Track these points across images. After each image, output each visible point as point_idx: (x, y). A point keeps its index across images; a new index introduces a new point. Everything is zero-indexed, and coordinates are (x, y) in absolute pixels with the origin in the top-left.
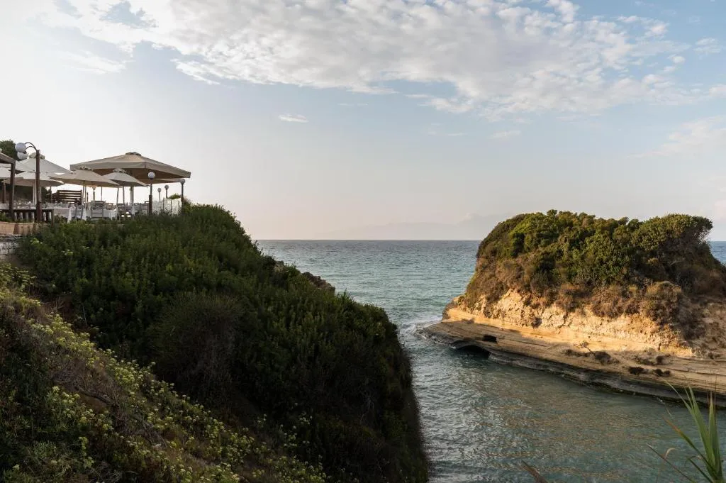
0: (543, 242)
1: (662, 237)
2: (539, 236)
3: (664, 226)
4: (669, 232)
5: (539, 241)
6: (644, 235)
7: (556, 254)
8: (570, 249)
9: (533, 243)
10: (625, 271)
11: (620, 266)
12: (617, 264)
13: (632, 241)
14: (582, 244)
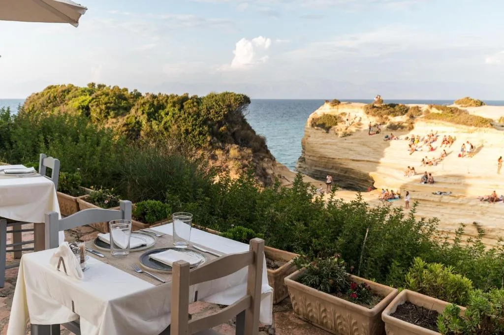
0: (112, 113)
1: (225, 111)
2: (108, 108)
3: (224, 101)
4: (229, 106)
5: (108, 113)
6: (211, 108)
7: (135, 125)
8: (149, 120)
9: (103, 115)
10: (209, 138)
11: (204, 135)
12: (200, 133)
13: (202, 113)
14: (158, 116)
